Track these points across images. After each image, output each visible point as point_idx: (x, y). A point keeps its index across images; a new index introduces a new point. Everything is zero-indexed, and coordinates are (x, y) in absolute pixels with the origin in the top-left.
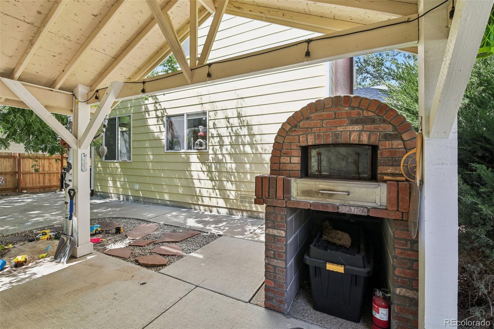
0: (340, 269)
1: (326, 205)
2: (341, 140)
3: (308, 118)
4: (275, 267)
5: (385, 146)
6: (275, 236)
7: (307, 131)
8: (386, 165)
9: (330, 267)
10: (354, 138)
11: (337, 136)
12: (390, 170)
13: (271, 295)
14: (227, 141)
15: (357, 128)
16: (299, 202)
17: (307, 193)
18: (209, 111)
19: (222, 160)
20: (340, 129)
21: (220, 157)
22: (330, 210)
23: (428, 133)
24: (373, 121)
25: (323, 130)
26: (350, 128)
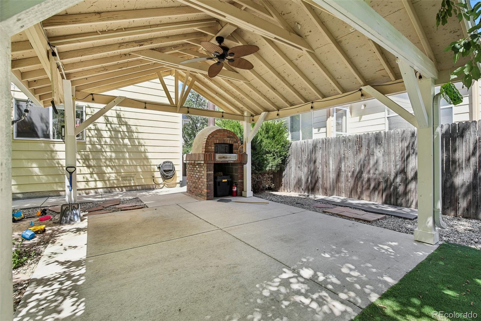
0: (226, 180)
1: (225, 161)
2: (226, 142)
3: (217, 134)
4: (210, 184)
5: (235, 144)
6: (210, 174)
7: (217, 138)
8: (235, 150)
9: (224, 181)
10: (228, 142)
11: (224, 140)
12: (236, 151)
13: (208, 195)
14: (106, 134)
15: (229, 139)
16: (218, 161)
17: (220, 158)
18: (86, 107)
19: (101, 149)
20: (225, 139)
21: (99, 147)
22: (226, 162)
23: (247, 142)
24: (232, 138)
25: (221, 138)
26: (227, 139)
